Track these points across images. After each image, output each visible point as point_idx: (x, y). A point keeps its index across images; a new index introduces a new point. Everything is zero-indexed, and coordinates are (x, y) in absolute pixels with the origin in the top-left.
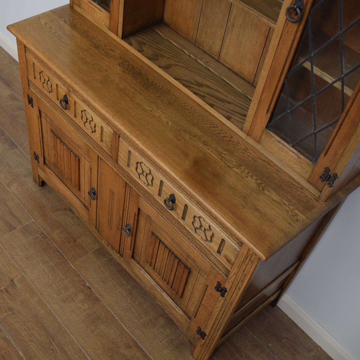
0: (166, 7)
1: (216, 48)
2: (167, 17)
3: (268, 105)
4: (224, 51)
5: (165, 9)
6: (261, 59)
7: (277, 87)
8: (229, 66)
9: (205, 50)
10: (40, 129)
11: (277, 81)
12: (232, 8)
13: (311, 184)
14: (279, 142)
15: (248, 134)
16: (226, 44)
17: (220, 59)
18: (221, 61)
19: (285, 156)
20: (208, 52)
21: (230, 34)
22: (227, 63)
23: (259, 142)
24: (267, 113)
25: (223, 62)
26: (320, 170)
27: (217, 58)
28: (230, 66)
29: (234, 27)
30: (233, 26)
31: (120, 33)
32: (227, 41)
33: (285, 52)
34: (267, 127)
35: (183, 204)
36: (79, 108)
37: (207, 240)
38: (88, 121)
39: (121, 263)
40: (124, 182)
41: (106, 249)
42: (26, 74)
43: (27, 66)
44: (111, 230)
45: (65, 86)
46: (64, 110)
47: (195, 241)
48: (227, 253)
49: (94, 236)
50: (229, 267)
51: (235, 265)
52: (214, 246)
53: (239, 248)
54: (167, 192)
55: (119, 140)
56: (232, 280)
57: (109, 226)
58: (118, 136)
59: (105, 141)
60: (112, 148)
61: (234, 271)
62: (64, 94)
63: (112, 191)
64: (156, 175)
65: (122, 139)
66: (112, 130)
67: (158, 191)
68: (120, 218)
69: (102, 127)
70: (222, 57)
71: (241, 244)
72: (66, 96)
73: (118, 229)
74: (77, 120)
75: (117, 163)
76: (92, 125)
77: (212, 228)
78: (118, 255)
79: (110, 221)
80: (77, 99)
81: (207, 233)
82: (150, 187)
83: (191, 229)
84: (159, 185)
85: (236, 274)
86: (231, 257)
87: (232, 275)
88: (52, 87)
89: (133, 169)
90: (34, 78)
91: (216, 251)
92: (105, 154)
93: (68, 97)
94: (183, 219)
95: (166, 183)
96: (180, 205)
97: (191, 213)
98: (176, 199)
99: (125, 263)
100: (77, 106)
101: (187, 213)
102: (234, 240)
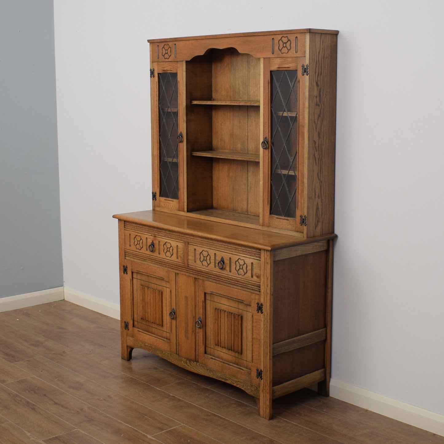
0: (214, 197)
1: (245, 207)
2: (215, 205)
3: (267, 200)
4: (249, 206)
5: (213, 199)
7: (268, 187)
8: (253, 214)
9: (239, 212)
10: (132, 291)
11: (267, 184)
12: (248, 178)
13: (297, 232)
14: (277, 218)
15: (263, 225)
16: (249, 201)
18: (249, 213)
19: (282, 225)
20: (241, 212)
21: (250, 194)
22: (252, 213)
23: (269, 226)
24: (268, 205)
25: (250, 214)
26: (298, 219)
27: (246, 213)
29: (251, 188)
31: (186, 209)
32: (250, 199)
33: (267, 166)
34: (270, 214)
35: (229, 259)
36: (162, 244)
37: (245, 274)
38: (168, 249)
39: (198, 371)
40: (194, 279)
41: (185, 369)
42: (123, 248)
43: (125, 240)
44: (188, 339)
45: (152, 235)
46: (151, 254)
47: (239, 282)
48: (256, 271)
49: (175, 364)
50: (259, 282)
51: (261, 276)
52: (249, 274)
53: (260, 260)
54: (219, 259)
55: (188, 246)
56: (263, 291)
57: (187, 337)
58: (187, 243)
59: (179, 256)
60: (184, 257)
61: (262, 282)
62: (151, 241)
63: (186, 298)
64: (212, 252)
65: (190, 244)
66: (184, 242)
67: (214, 264)
68: (194, 318)
69: (177, 246)
70: (249, 210)
71: (260, 255)
72: (153, 242)
73: (193, 332)
74: (161, 256)
75: (188, 267)
76: (171, 251)
77: (245, 261)
78: (195, 363)
79: (187, 331)
80: (161, 238)
81: (244, 268)
82: (209, 266)
83: (236, 274)
84: (214, 259)
85: (264, 283)
86: (258, 272)
87: (262, 287)
88: (143, 243)
89: (198, 261)
90: (129, 246)
91: (251, 276)
92: (180, 268)
93: (154, 242)
94: (230, 271)
95: (217, 253)
96: (227, 262)
97: (233, 261)
98: (224, 259)
99: (200, 366)
100: (161, 243)
101: (232, 264)
102: (257, 257)
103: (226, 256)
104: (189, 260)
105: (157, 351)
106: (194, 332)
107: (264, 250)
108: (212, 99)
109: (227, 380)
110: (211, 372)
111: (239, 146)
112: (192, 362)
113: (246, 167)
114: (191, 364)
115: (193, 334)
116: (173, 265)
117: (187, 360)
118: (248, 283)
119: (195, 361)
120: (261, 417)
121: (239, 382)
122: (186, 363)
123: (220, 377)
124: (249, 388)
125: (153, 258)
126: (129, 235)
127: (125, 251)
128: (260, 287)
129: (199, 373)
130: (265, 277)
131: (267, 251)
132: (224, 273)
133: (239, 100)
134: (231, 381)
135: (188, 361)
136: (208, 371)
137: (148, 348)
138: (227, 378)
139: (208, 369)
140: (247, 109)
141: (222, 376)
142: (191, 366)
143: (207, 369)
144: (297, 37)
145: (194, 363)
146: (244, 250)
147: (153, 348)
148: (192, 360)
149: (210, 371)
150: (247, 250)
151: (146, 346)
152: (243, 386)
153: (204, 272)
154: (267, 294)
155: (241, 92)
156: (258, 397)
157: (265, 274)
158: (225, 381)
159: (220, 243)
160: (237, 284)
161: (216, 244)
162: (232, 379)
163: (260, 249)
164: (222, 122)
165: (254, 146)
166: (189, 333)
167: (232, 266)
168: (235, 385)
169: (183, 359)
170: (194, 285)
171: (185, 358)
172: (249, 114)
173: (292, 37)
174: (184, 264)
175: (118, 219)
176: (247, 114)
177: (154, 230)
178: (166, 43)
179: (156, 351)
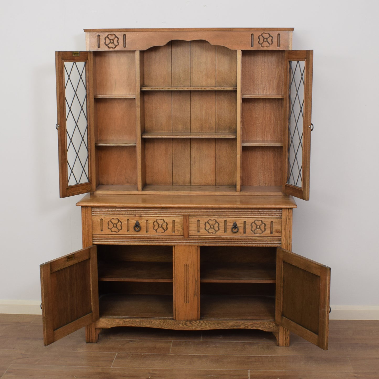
1: (188, 179)
4: (193, 178)
6: (216, 170)
9: (181, 184)
12: (191, 154)
16: (193, 174)
17: (192, 184)
20: (183, 185)
21: (194, 167)
22: (197, 184)
27: (189, 185)
28: (199, 184)
30: (195, 162)
31: (140, 188)
32: (193, 171)
35: (243, 223)
36: (151, 222)
37: (262, 232)
38: (160, 226)
39: (201, 327)
40: (197, 247)
41: (184, 330)
42: (90, 234)
43: (92, 226)
44: (188, 302)
45: (136, 215)
46: (136, 233)
47: (256, 240)
48: (276, 227)
49: (170, 329)
50: (280, 236)
51: (282, 231)
52: (268, 231)
53: (281, 218)
54: (230, 224)
55: (189, 219)
56: (284, 243)
57: (187, 301)
58: (187, 217)
59: (177, 230)
60: (183, 230)
61: (283, 236)
62: (135, 222)
63: (186, 266)
64: (221, 220)
65: (191, 217)
66: (182, 216)
67: (224, 229)
68: (196, 282)
69: (174, 221)
70: (192, 182)
71: (281, 214)
72: (137, 222)
73: (195, 295)
74: (149, 233)
75: (189, 237)
76: (164, 226)
77: (263, 221)
78: (198, 321)
79: (186, 296)
80: (149, 216)
81: (261, 228)
82: (217, 232)
83: (252, 234)
84: (224, 225)
85: (285, 236)
86: (279, 228)
87: (282, 240)
88: (122, 225)
89: (202, 230)
90: (100, 231)
91: (270, 233)
92: (177, 240)
93: (139, 222)
94: (245, 233)
95: (228, 219)
96: (240, 225)
97: (248, 224)
98: (237, 223)
99: (205, 323)
100: (149, 222)
101: (246, 226)
102: (277, 216)
103: (240, 222)
104: (189, 231)
105: (143, 324)
106: (197, 294)
107: (286, 209)
108: (144, 86)
109: (241, 326)
110: (219, 324)
111: (180, 127)
112: (194, 322)
113: (189, 145)
114: (192, 324)
115: (196, 296)
116: (166, 239)
117: (186, 322)
118: (266, 239)
119: (198, 320)
120: (281, 346)
121: (254, 324)
122: (186, 324)
123: (231, 326)
124: (267, 326)
125: (137, 237)
126: (100, 220)
127: (93, 236)
128: (281, 240)
129: (203, 329)
130: (287, 230)
131: (289, 210)
132: (237, 235)
133: (180, 86)
134: (245, 326)
135: (188, 323)
136: (216, 324)
137: (130, 323)
138: (240, 324)
139: (215, 323)
140: (190, 94)
141: (233, 325)
142: (193, 325)
143: (213, 323)
144: (279, 34)
145: (196, 322)
146: (262, 212)
147: (137, 322)
148: (193, 320)
149: (217, 324)
150: (265, 212)
151: (126, 322)
152: (260, 326)
153: (210, 238)
154: (289, 244)
155: (182, 79)
156: (278, 331)
157: (287, 228)
158: (237, 328)
159: (231, 211)
160: (253, 242)
161: (226, 212)
162: (247, 323)
163: (281, 209)
164: (158, 106)
165: (198, 125)
166: (190, 296)
167: (246, 228)
168: (249, 328)
169: (181, 322)
170: (197, 253)
171: (184, 320)
172: (192, 98)
173: (275, 34)
174: (183, 236)
175: (81, 207)
176: (189, 98)
177: (139, 211)
178: (112, 33)
179: (141, 324)
